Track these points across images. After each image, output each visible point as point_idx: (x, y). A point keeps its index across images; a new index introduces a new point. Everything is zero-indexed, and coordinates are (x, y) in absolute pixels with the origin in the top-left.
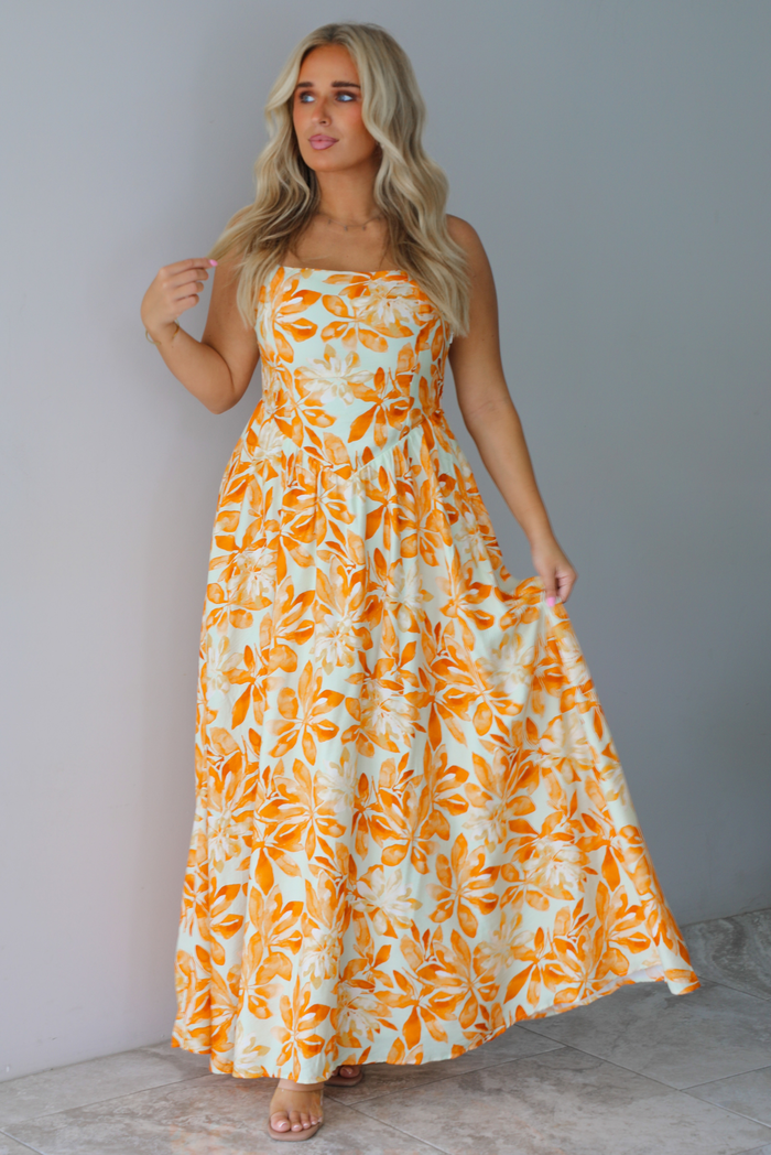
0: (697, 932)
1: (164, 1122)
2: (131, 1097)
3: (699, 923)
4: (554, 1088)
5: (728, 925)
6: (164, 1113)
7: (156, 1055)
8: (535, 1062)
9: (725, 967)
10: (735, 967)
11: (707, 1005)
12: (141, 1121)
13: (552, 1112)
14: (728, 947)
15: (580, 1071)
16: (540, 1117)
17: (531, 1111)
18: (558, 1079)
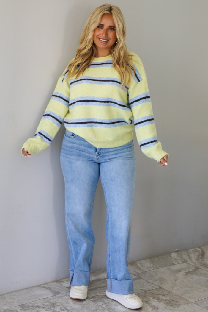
0: (191, 251)
1: (48, 309)
2: (38, 301)
3: (192, 248)
4: (157, 301)
5: (199, 250)
6: (48, 307)
7: (45, 287)
8: (151, 292)
9: (200, 263)
10: (203, 263)
11: (197, 275)
12: (42, 309)
13: (158, 309)
14: (200, 256)
15: (164, 295)
16: (155, 310)
17: (152, 308)
18: (158, 298)
